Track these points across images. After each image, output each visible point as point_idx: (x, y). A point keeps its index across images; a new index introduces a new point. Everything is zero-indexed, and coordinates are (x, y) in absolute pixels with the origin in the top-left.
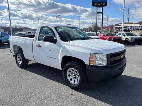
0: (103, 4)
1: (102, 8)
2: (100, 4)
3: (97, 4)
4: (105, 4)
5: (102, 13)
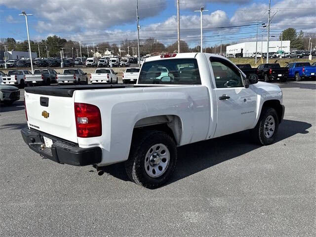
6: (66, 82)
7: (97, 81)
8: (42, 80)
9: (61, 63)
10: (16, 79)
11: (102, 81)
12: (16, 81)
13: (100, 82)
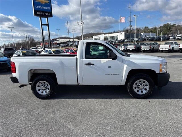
0: (48, 14)
1: (47, 19)
2: (43, 14)
3: (40, 13)
4: (50, 14)
5: (48, 25)
6: (145, 49)
7: (163, 49)
8: (134, 48)
9: (161, 39)
10: (124, 48)
11: (166, 49)
12: (124, 49)
13: (164, 49)
